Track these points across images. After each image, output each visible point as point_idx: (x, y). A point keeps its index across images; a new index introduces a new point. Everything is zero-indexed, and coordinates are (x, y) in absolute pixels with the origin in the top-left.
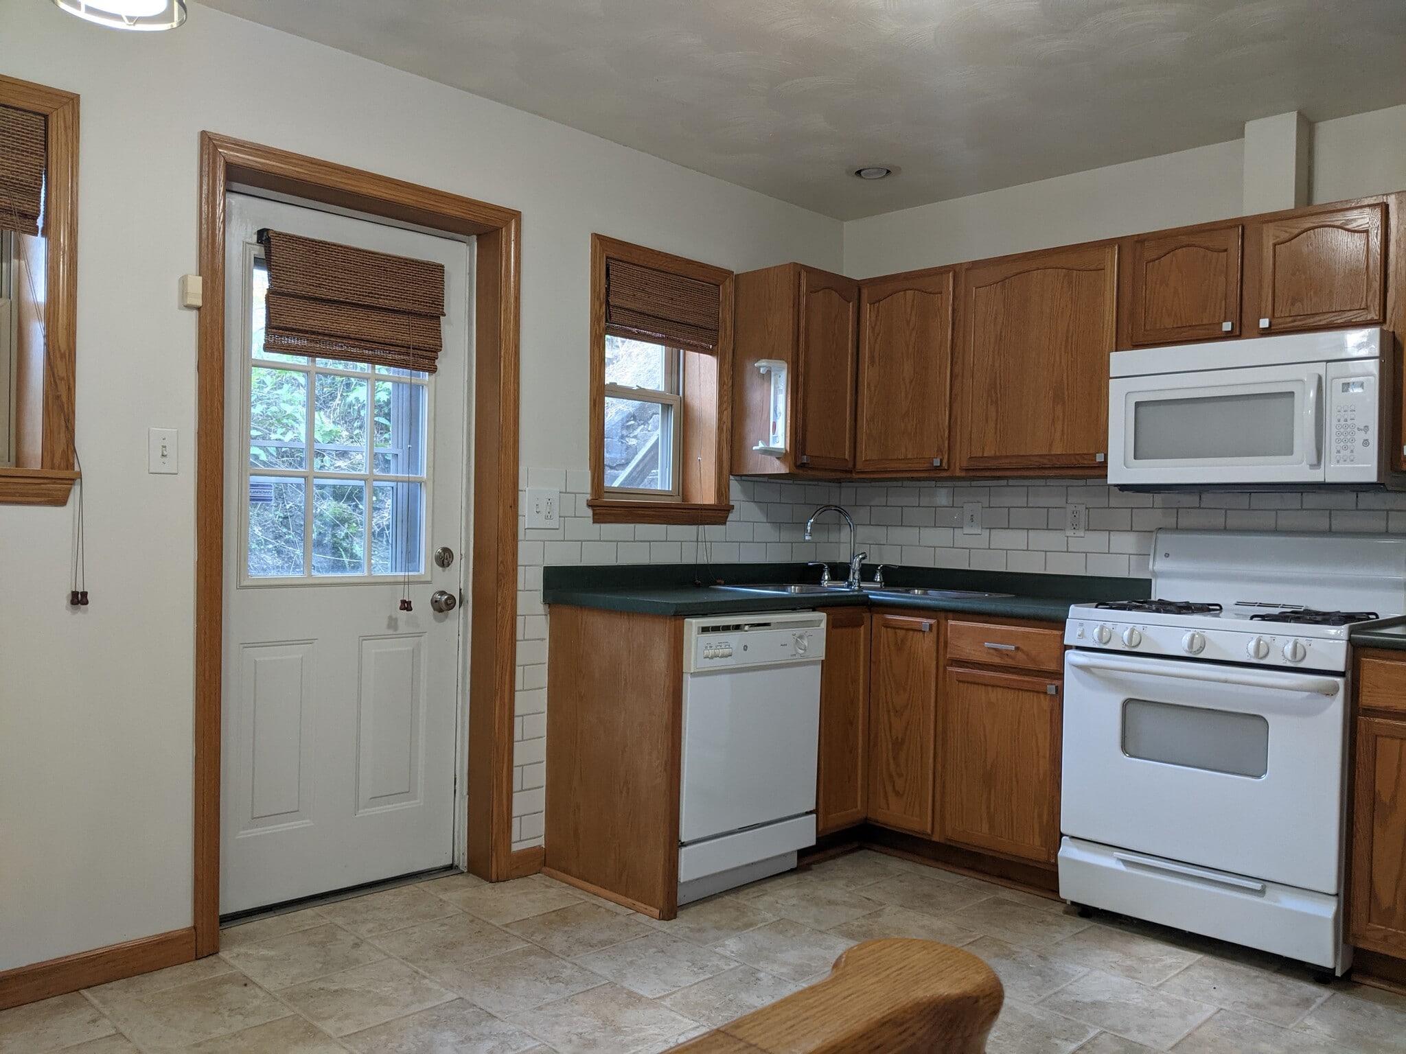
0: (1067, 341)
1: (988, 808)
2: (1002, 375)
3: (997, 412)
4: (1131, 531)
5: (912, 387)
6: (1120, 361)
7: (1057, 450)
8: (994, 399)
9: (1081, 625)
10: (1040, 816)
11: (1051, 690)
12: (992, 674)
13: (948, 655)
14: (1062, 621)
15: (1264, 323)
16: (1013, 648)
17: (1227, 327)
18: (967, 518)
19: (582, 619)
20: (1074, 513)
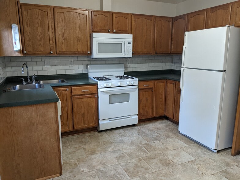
0: (79, 29)
1: (83, 121)
2: (65, 34)
4: (82, 65)
5: (41, 34)
6: (95, 35)
7: (79, 50)
8: (64, 39)
10: (94, 119)
12: (82, 96)
13: (73, 95)
14: (96, 84)
15: (115, 31)
16: (88, 90)
17: (109, 31)
18: (46, 63)
19: (11, 110)
20: (71, 62)
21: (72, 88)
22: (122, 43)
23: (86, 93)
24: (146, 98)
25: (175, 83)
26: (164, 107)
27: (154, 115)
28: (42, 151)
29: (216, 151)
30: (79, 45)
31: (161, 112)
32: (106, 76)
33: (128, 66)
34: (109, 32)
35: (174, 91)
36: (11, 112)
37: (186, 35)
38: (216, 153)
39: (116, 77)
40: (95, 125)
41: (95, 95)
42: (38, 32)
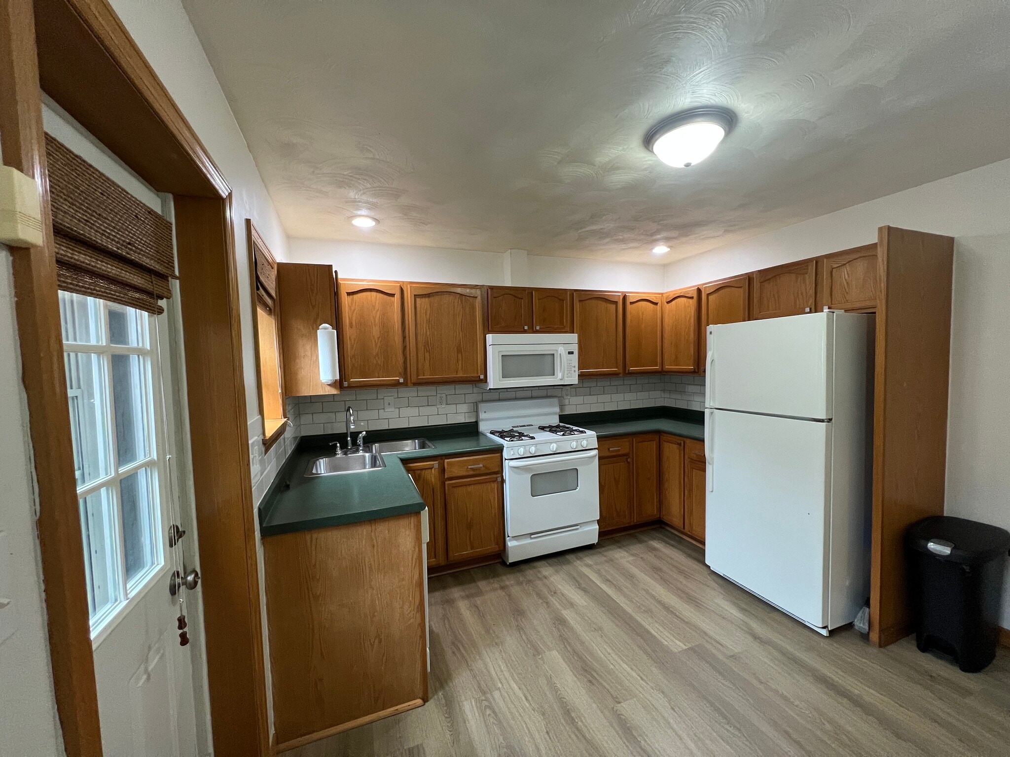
0: (461, 326)
1: (470, 538)
2: (431, 339)
3: (430, 356)
4: (465, 403)
5: (379, 341)
6: (494, 338)
7: (460, 374)
8: (428, 350)
9: (512, 449)
10: (494, 533)
11: (499, 479)
12: (469, 480)
13: (446, 477)
14: (499, 449)
15: (538, 328)
16: (481, 465)
17: (526, 328)
18: (386, 404)
19: (311, 538)
20: (441, 398)
21: (446, 461)
22: (554, 354)
23: (478, 472)
24: (615, 478)
25: (682, 443)
26: (657, 498)
27: (636, 520)
28: (380, 642)
29: (824, 632)
30: (460, 363)
31: (651, 510)
32: (518, 427)
33: (567, 402)
34: (525, 332)
35: (682, 463)
36: (311, 541)
37: (711, 333)
38: (827, 637)
39: (542, 428)
40: (498, 549)
41: (496, 476)
42: (374, 337)
